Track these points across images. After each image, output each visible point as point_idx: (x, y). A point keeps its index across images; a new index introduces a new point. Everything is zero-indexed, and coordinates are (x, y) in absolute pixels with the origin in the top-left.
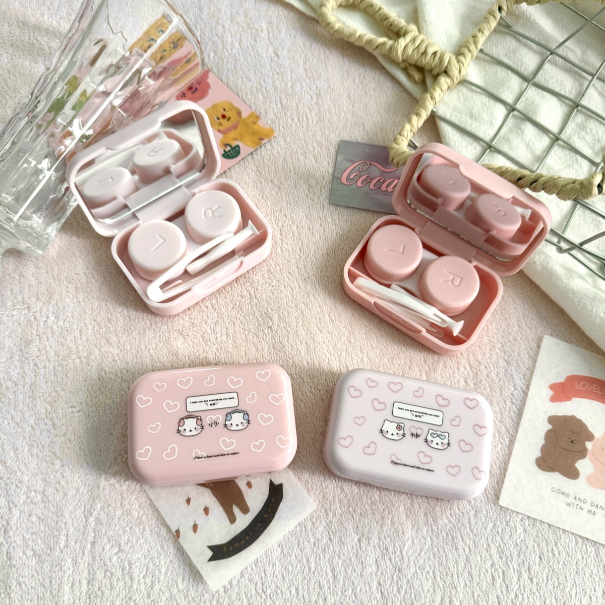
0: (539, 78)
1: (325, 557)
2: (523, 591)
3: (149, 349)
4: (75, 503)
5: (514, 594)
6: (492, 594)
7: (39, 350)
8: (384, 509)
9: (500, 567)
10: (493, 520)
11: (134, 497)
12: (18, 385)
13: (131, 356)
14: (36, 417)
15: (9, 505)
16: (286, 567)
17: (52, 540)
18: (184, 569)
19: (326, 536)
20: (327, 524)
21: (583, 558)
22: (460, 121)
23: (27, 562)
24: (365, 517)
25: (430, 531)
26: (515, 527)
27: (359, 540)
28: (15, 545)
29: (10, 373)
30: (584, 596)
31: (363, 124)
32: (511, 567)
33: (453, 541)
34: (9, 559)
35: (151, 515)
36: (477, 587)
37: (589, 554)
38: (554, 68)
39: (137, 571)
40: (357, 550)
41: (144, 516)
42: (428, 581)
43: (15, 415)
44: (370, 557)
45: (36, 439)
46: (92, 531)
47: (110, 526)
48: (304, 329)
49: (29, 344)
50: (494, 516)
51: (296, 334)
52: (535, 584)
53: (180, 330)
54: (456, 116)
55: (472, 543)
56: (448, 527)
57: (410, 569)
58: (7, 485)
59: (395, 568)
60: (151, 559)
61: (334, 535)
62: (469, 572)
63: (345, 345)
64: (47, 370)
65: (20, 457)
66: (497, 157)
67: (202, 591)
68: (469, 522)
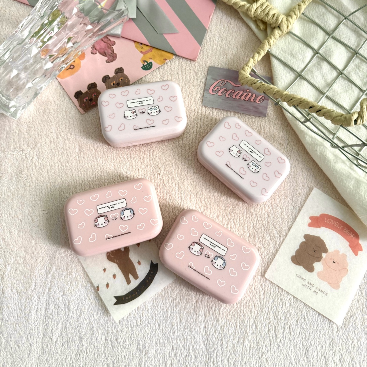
1: (176, 309)
2: (284, 339)
4: (42, 265)
5: (280, 340)
6: (267, 339)
7: (27, 176)
9: (274, 324)
11: (74, 265)
14: (23, 214)
15: (5, 263)
16: (154, 312)
17: (27, 285)
18: (98, 308)
19: (179, 297)
20: (179, 291)
21: (321, 324)
22: (284, 57)
23: (13, 296)
26: (285, 303)
27: (197, 302)
28: (7, 286)
30: (319, 345)
32: (280, 325)
33: (249, 307)
34: (3, 293)
35: (82, 276)
36: (259, 334)
37: (325, 322)
38: (345, 28)
39: (72, 306)
40: (195, 306)
41: (79, 276)
42: (232, 328)
44: (201, 311)
45: (22, 228)
46: (49, 282)
47: (59, 280)
49: (21, 172)
50: (274, 296)
52: (292, 335)
54: (282, 54)
55: (260, 309)
56: (247, 299)
57: (223, 321)
58: (5, 252)
59: (215, 319)
60: (81, 300)
61: (183, 297)
62: (256, 325)
64: (31, 188)
65: (12, 237)
67: (107, 321)
68: (260, 297)
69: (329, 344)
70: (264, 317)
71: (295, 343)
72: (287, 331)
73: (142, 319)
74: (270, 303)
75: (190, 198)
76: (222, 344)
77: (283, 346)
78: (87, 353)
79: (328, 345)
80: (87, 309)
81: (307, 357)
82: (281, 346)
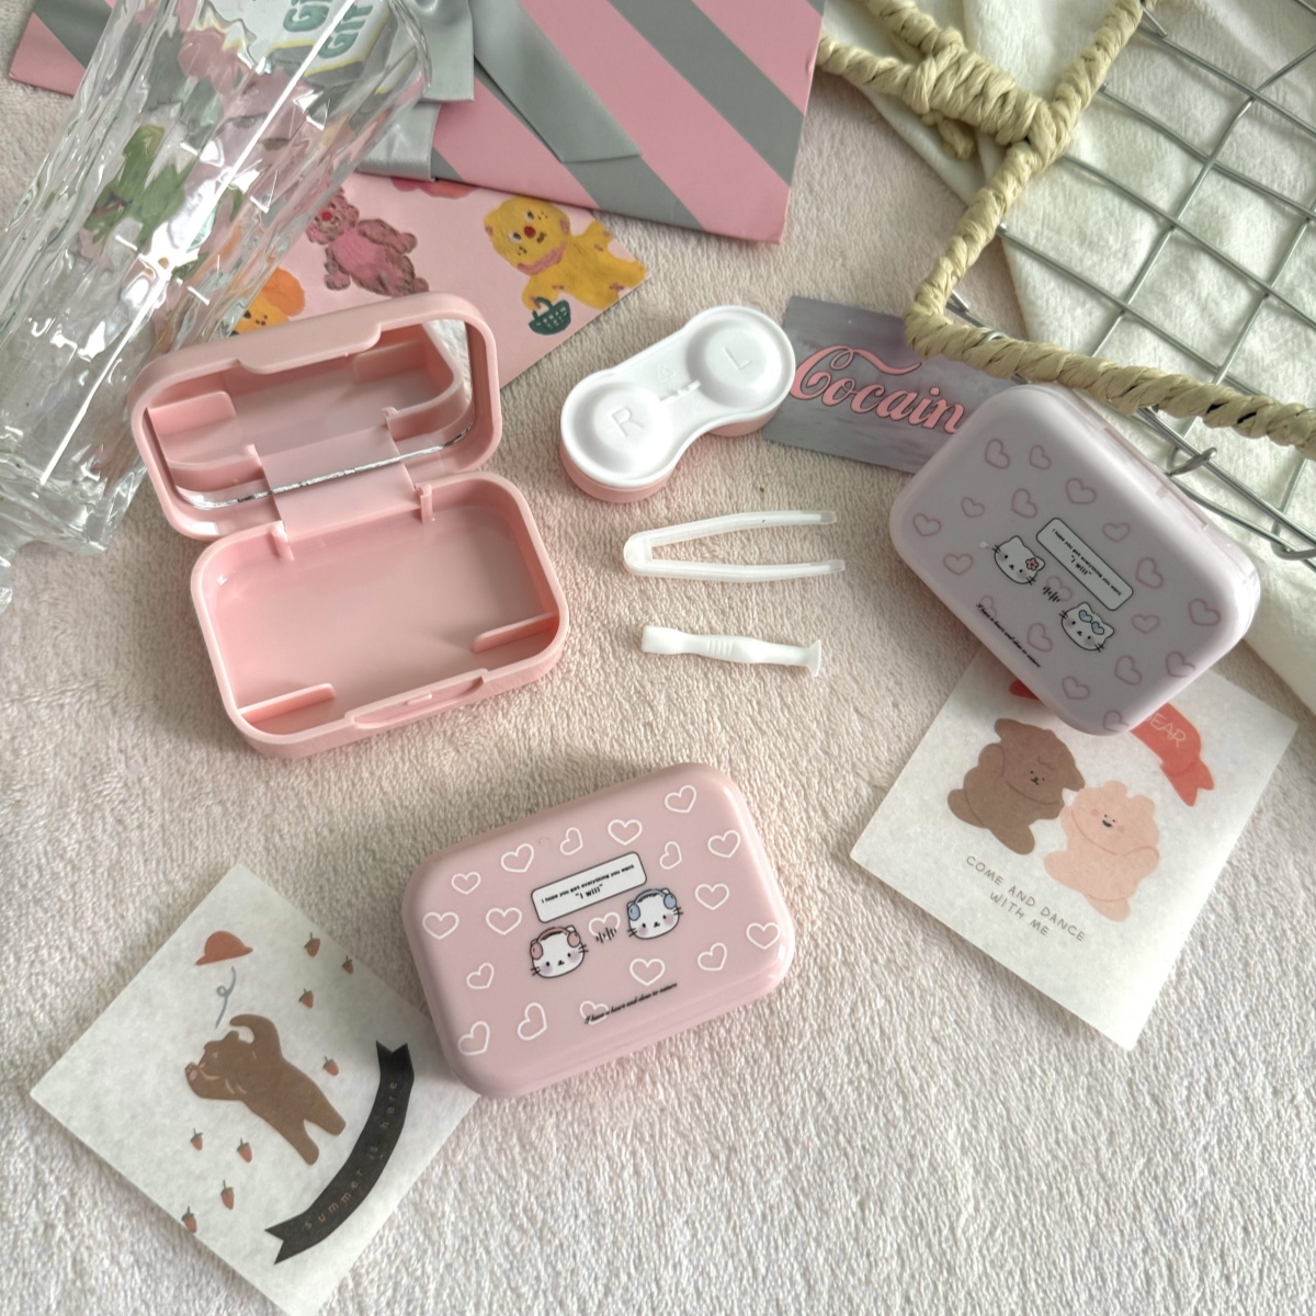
0: (1227, 156)
1: (787, 1245)
2: (1210, 1305)
3: (380, 778)
7: (126, 785)
8: (914, 1138)
9: (1163, 1255)
10: (1147, 1150)
12: (80, 869)
13: (339, 795)
14: (125, 943)
16: (704, 1268)
19: (789, 1198)
20: (790, 1172)
22: (1057, 250)
23: (120, 1280)
24: (872, 1156)
25: (1013, 1181)
26: (1193, 1164)
27: (861, 1205)
28: (91, 1243)
29: (59, 841)
31: (843, 254)
32: (1186, 1254)
33: (1061, 1201)
34: (80, 1273)
36: (1116, 1301)
38: (1257, 130)
39: (372, 1291)
40: (856, 1226)
42: (1010, 1291)
43: (76, 939)
44: (885, 1241)
48: (723, 727)
49: (101, 773)
50: (1150, 1143)
51: (707, 740)
52: (1236, 1287)
53: (449, 733)
54: (1049, 239)
55: (1102, 1202)
56: (1052, 1171)
57: (971, 1267)
59: (941, 1265)
60: (402, 1261)
61: (806, 1196)
62: (1096, 1269)
63: (818, 761)
64: (146, 832)
66: (1139, 335)
68: (1097, 1157)
70: (1122, 1232)
73: (660, 1301)
74: (1136, 1170)
75: (781, 804)
80: (431, 1293)
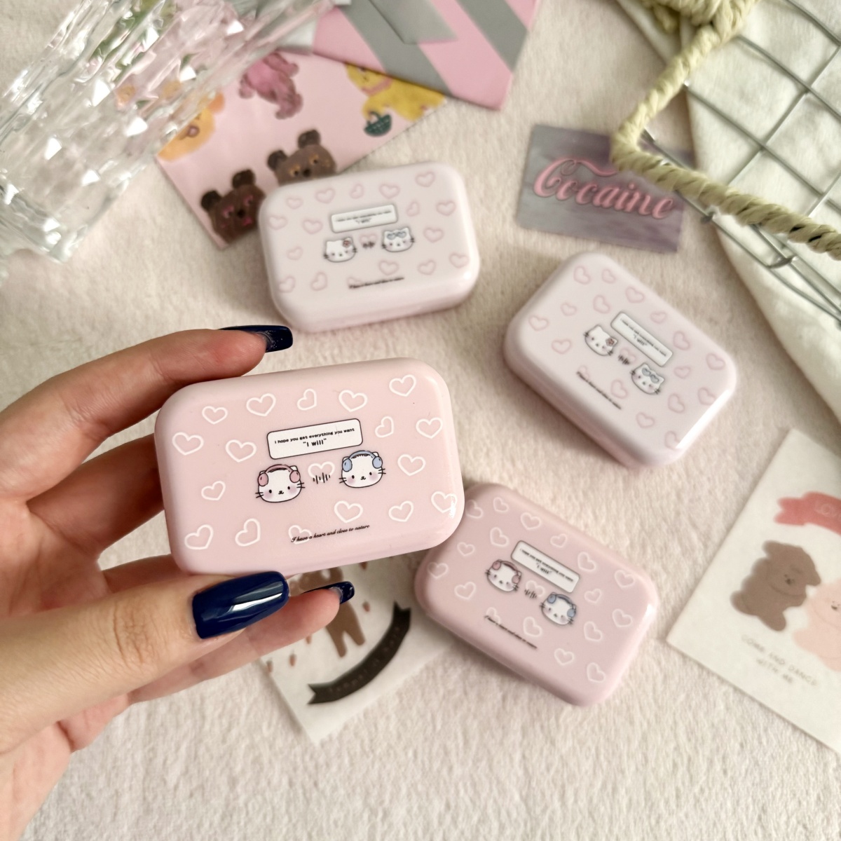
19: (461, 687)
22: (723, 102)
31: (577, 93)
32: (700, 753)
40: (498, 709)
54: (718, 94)
59: (547, 739)
61: (471, 687)
62: (643, 754)
69: (815, 796)
70: (662, 735)
71: (736, 794)
72: (718, 767)
73: (375, 736)
74: (678, 701)
75: (487, 454)
76: (563, 796)
77: (706, 800)
78: (247, 813)
79: (813, 798)
80: (244, 713)
81: (763, 827)
82: (702, 800)
